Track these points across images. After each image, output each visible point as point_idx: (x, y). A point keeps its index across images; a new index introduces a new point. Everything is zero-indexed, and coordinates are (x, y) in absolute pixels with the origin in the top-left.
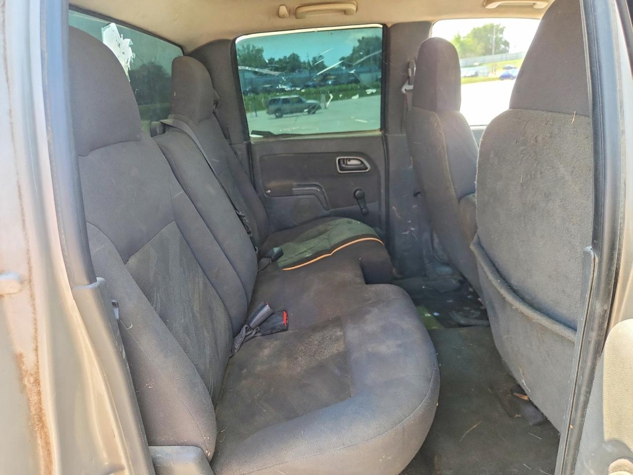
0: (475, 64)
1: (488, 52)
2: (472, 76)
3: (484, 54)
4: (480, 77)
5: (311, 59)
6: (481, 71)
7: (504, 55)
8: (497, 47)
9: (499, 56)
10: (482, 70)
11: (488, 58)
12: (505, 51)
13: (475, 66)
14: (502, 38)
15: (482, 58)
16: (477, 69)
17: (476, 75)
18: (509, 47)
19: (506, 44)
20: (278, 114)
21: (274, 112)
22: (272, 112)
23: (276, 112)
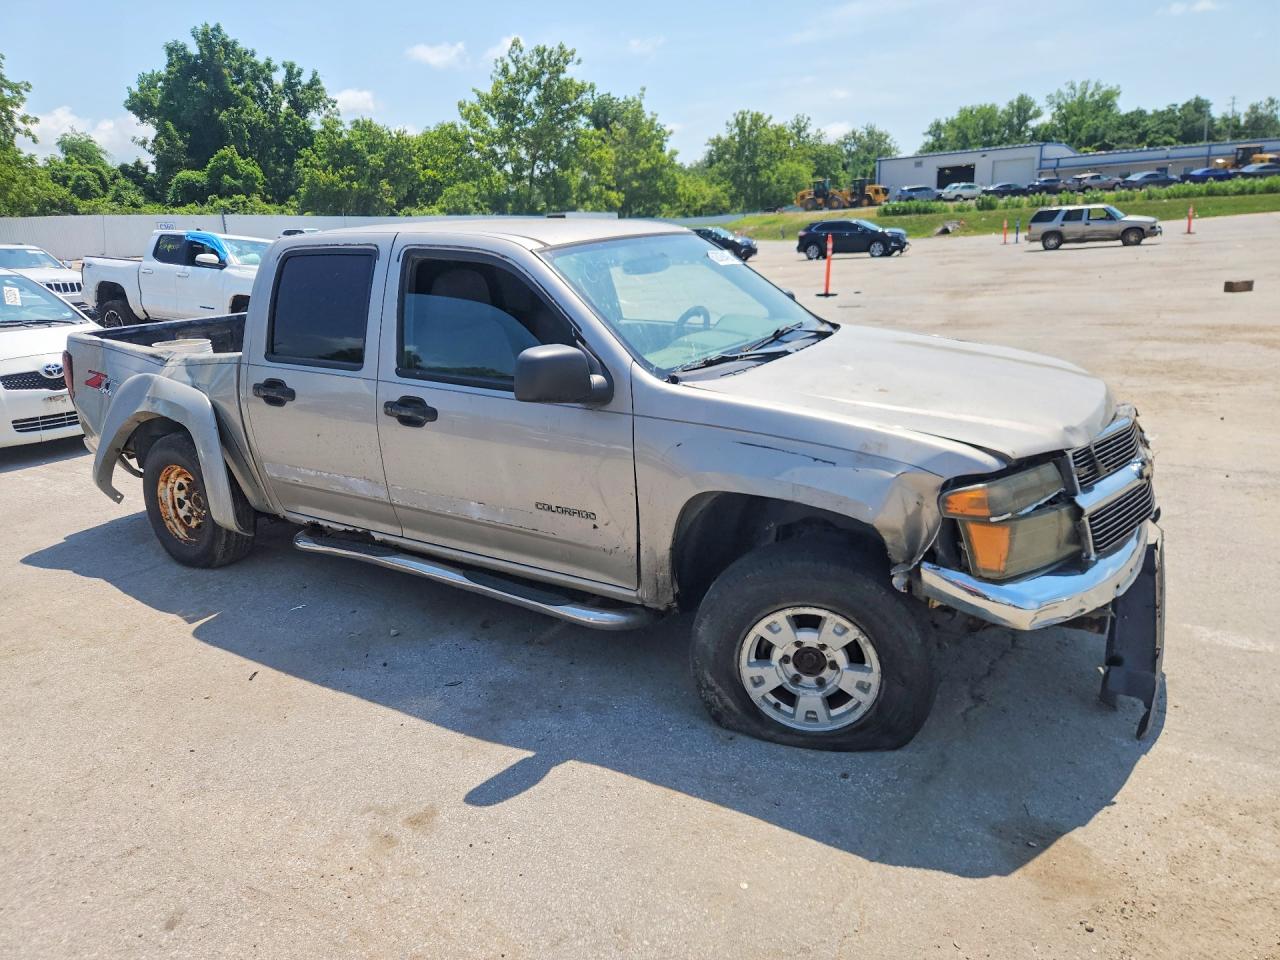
5: (1244, 109)
20: (1054, 240)
21: (1040, 236)
22: (1036, 237)
23: (1045, 237)
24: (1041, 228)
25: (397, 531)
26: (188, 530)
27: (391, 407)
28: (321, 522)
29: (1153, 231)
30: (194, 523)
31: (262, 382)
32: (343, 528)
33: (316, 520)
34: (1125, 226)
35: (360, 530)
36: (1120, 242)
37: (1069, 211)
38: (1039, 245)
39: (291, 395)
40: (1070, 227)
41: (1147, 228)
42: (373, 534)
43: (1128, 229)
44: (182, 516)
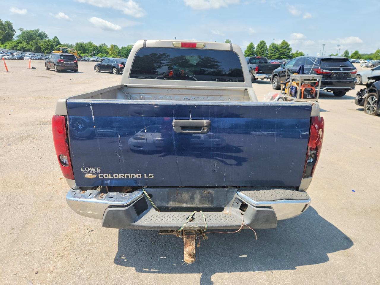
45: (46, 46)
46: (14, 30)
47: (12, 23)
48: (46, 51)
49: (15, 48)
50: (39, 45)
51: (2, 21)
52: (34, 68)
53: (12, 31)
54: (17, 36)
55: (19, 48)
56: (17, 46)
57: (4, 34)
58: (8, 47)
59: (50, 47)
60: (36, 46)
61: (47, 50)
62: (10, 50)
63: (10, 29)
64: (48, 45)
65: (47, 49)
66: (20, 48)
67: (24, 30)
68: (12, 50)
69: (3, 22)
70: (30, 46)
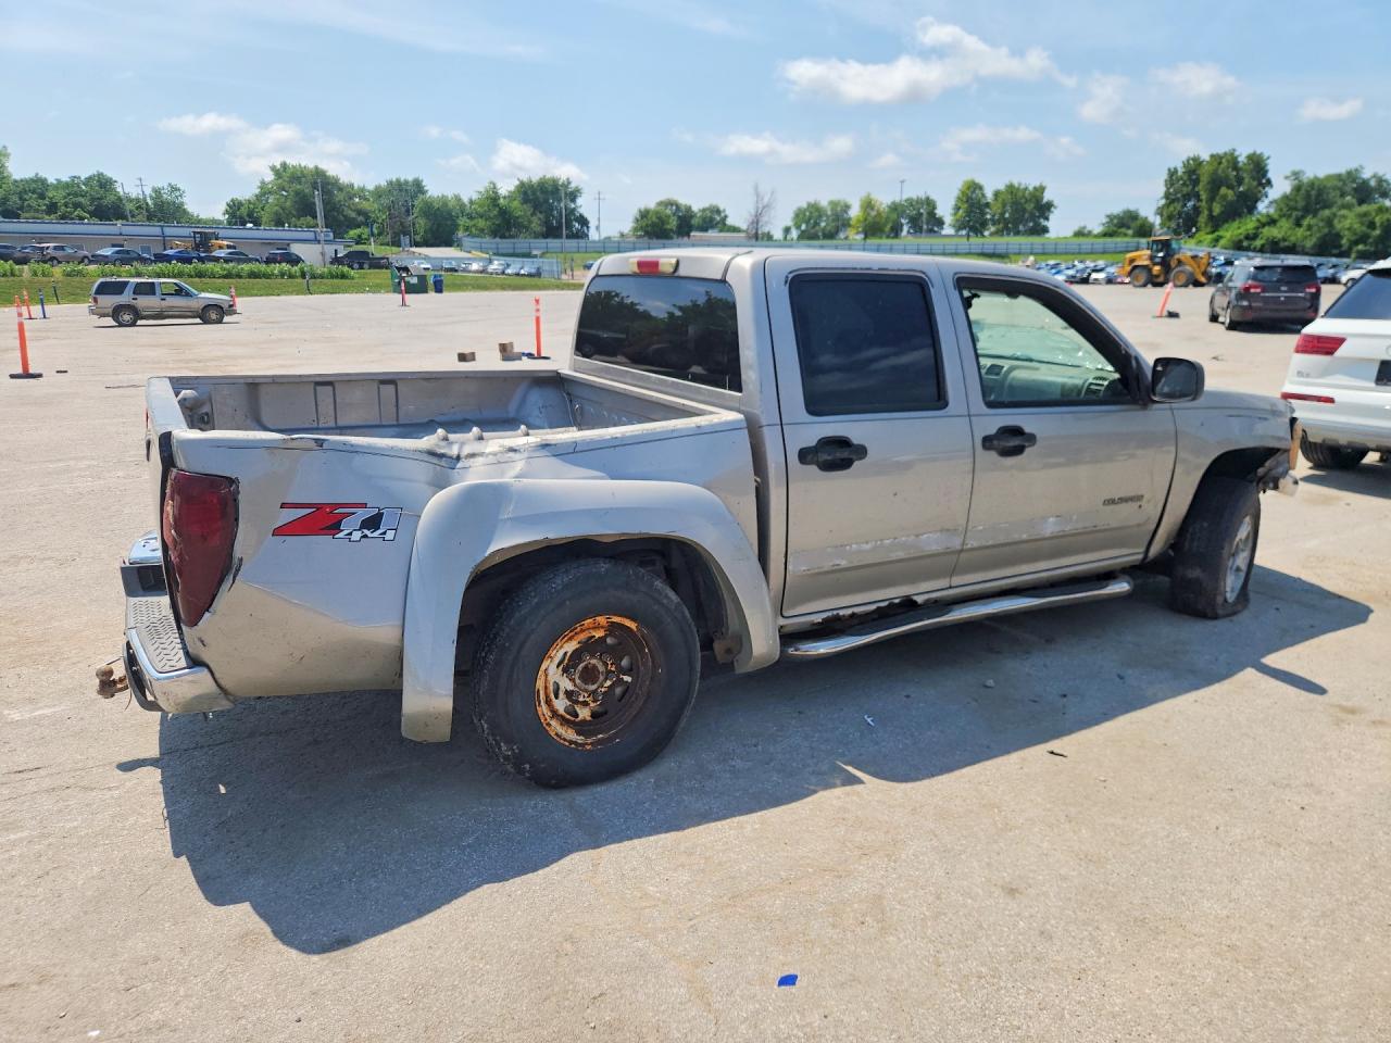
0: (535, 252)
1: (551, 232)
2: (530, 275)
3: (546, 236)
4: (545, 279)
5: (148, 191)
6: (546, 268)
7: (582, 242)
8: (569, 226)
9: (573, 243)
10: (548, 264)
11: (553, 243)
12: (581, 235)
13: (535, 256)
14: (574, 209)
15: (542, 242)
16: (538, 262)
17: (538, 274)
18: (588, 227)
19: (584, 222)
20: (126, 316)
21: (110, 310)
22: (106, 311)
23: (116, 312)
24: (109, 301)
25: (943, 583)
26: (581, 727)
27: (988, 442)
28: (841, 613)
29: (231, 310)
30: (584, 713)
31: (813, 443)
32: (873, 607)
33: (835, 612)
34: (202, 304)
35: (897, 601)
36: (198, 320)
37: (138, 283)
38: (109, 321)
39: (861, 452)
40: (143, 302)
41: (225, 306)
42: (915, 598)
43: (205, 307)
44: (561, 711)
45: (1364, 229)
46: (1269, 182)
47: (1268, 158)
48: (1360, 247)
49: (1245, 244)
50: (1338, 225)
51: (1236, 158)
52: (1172, 315)
53: (1260, 184)
54: (1271, 203)
55: (1258, 243)
56: (1255, 237)
57: (1230, 198)
58: (1222, 242)
59: (1378, 232)
60: (1326, 230)
61: (1365, 243)
62: (1227, 251)
63: (1254, 180)
64: (1372, 225)
65: (1363, 239)
66: (1262, 242)
67: (1307, 175)
68: (1231, 252)
69: (1240, 159)
70: (1300, 232)
